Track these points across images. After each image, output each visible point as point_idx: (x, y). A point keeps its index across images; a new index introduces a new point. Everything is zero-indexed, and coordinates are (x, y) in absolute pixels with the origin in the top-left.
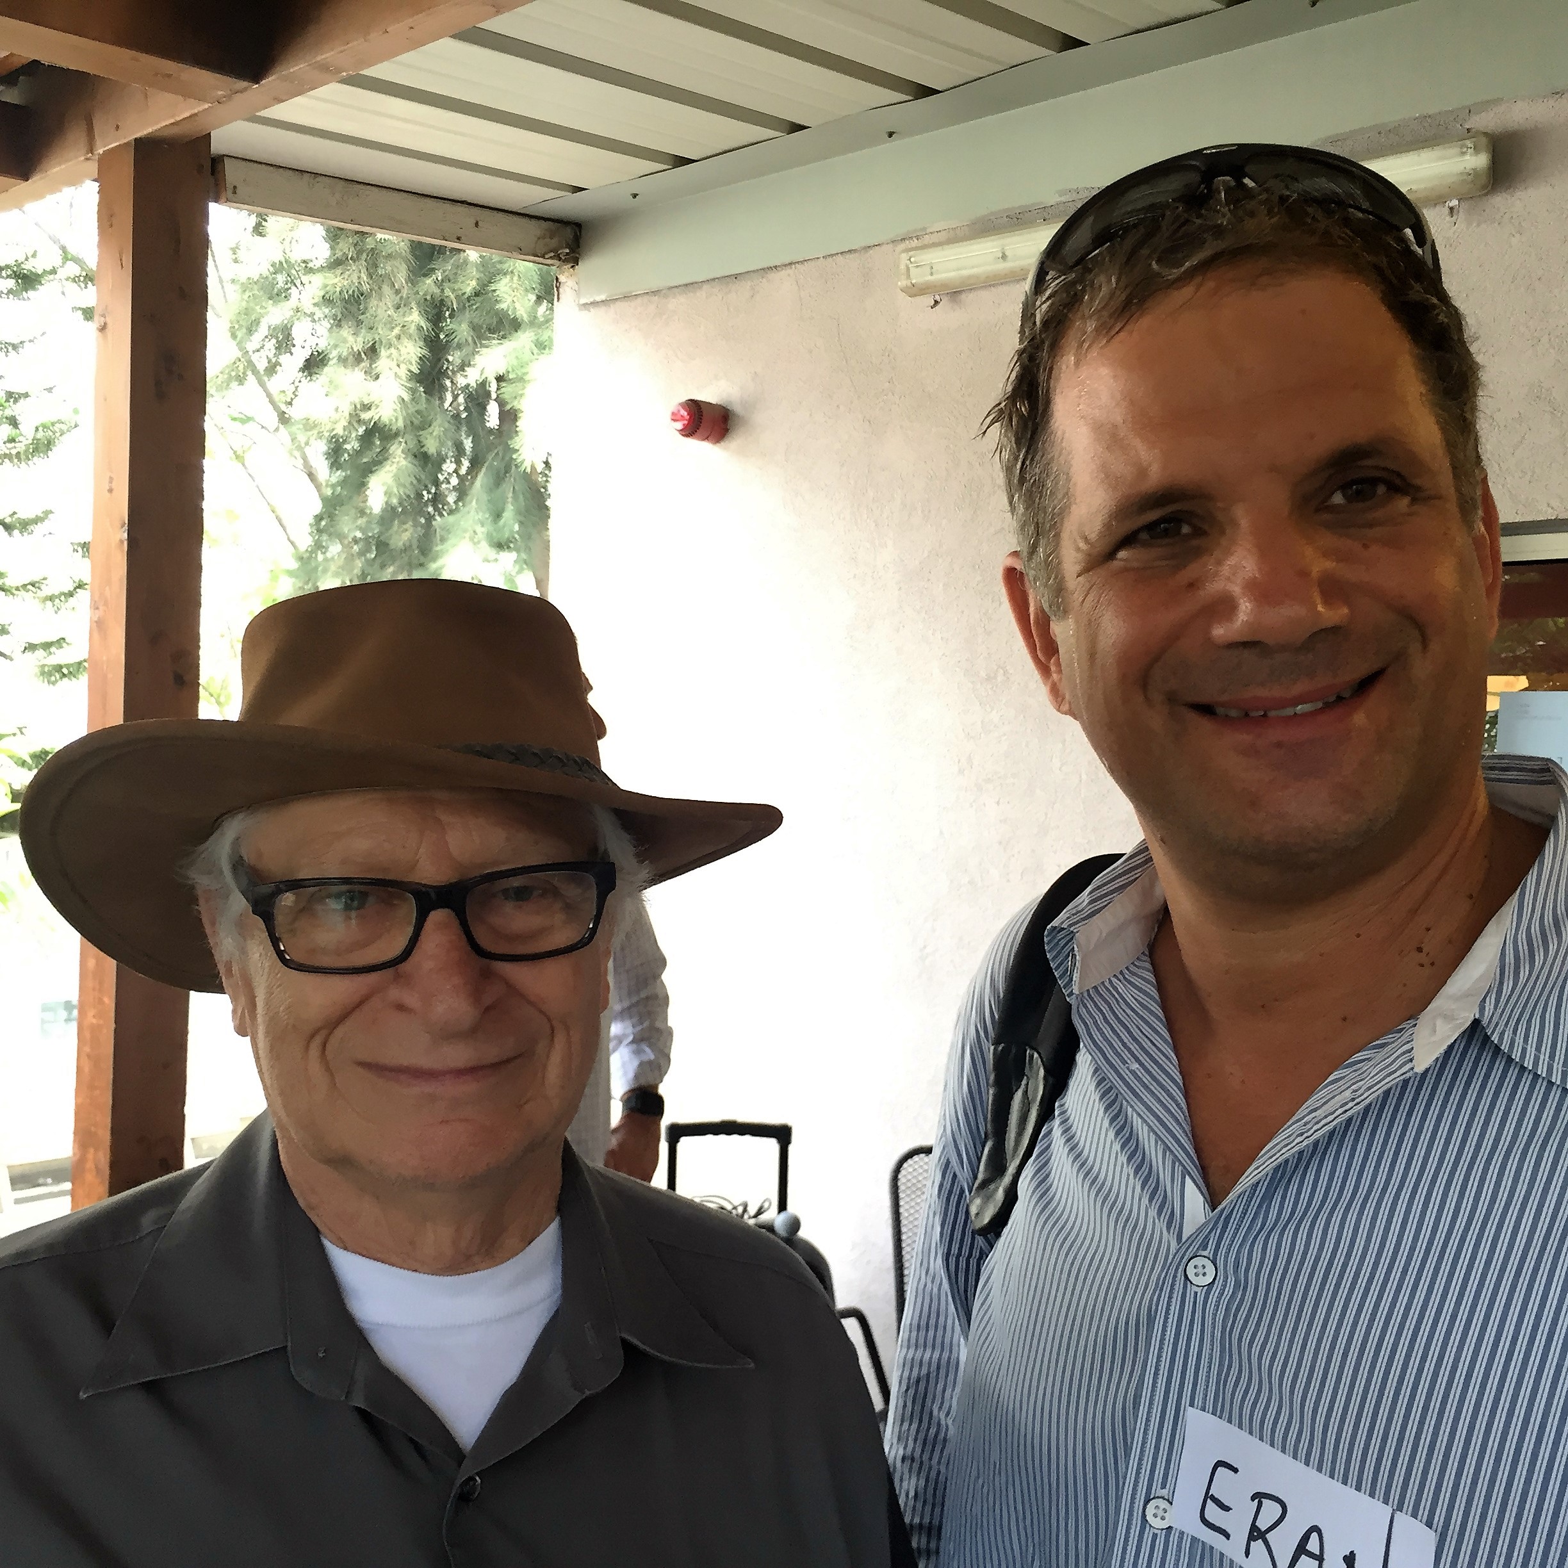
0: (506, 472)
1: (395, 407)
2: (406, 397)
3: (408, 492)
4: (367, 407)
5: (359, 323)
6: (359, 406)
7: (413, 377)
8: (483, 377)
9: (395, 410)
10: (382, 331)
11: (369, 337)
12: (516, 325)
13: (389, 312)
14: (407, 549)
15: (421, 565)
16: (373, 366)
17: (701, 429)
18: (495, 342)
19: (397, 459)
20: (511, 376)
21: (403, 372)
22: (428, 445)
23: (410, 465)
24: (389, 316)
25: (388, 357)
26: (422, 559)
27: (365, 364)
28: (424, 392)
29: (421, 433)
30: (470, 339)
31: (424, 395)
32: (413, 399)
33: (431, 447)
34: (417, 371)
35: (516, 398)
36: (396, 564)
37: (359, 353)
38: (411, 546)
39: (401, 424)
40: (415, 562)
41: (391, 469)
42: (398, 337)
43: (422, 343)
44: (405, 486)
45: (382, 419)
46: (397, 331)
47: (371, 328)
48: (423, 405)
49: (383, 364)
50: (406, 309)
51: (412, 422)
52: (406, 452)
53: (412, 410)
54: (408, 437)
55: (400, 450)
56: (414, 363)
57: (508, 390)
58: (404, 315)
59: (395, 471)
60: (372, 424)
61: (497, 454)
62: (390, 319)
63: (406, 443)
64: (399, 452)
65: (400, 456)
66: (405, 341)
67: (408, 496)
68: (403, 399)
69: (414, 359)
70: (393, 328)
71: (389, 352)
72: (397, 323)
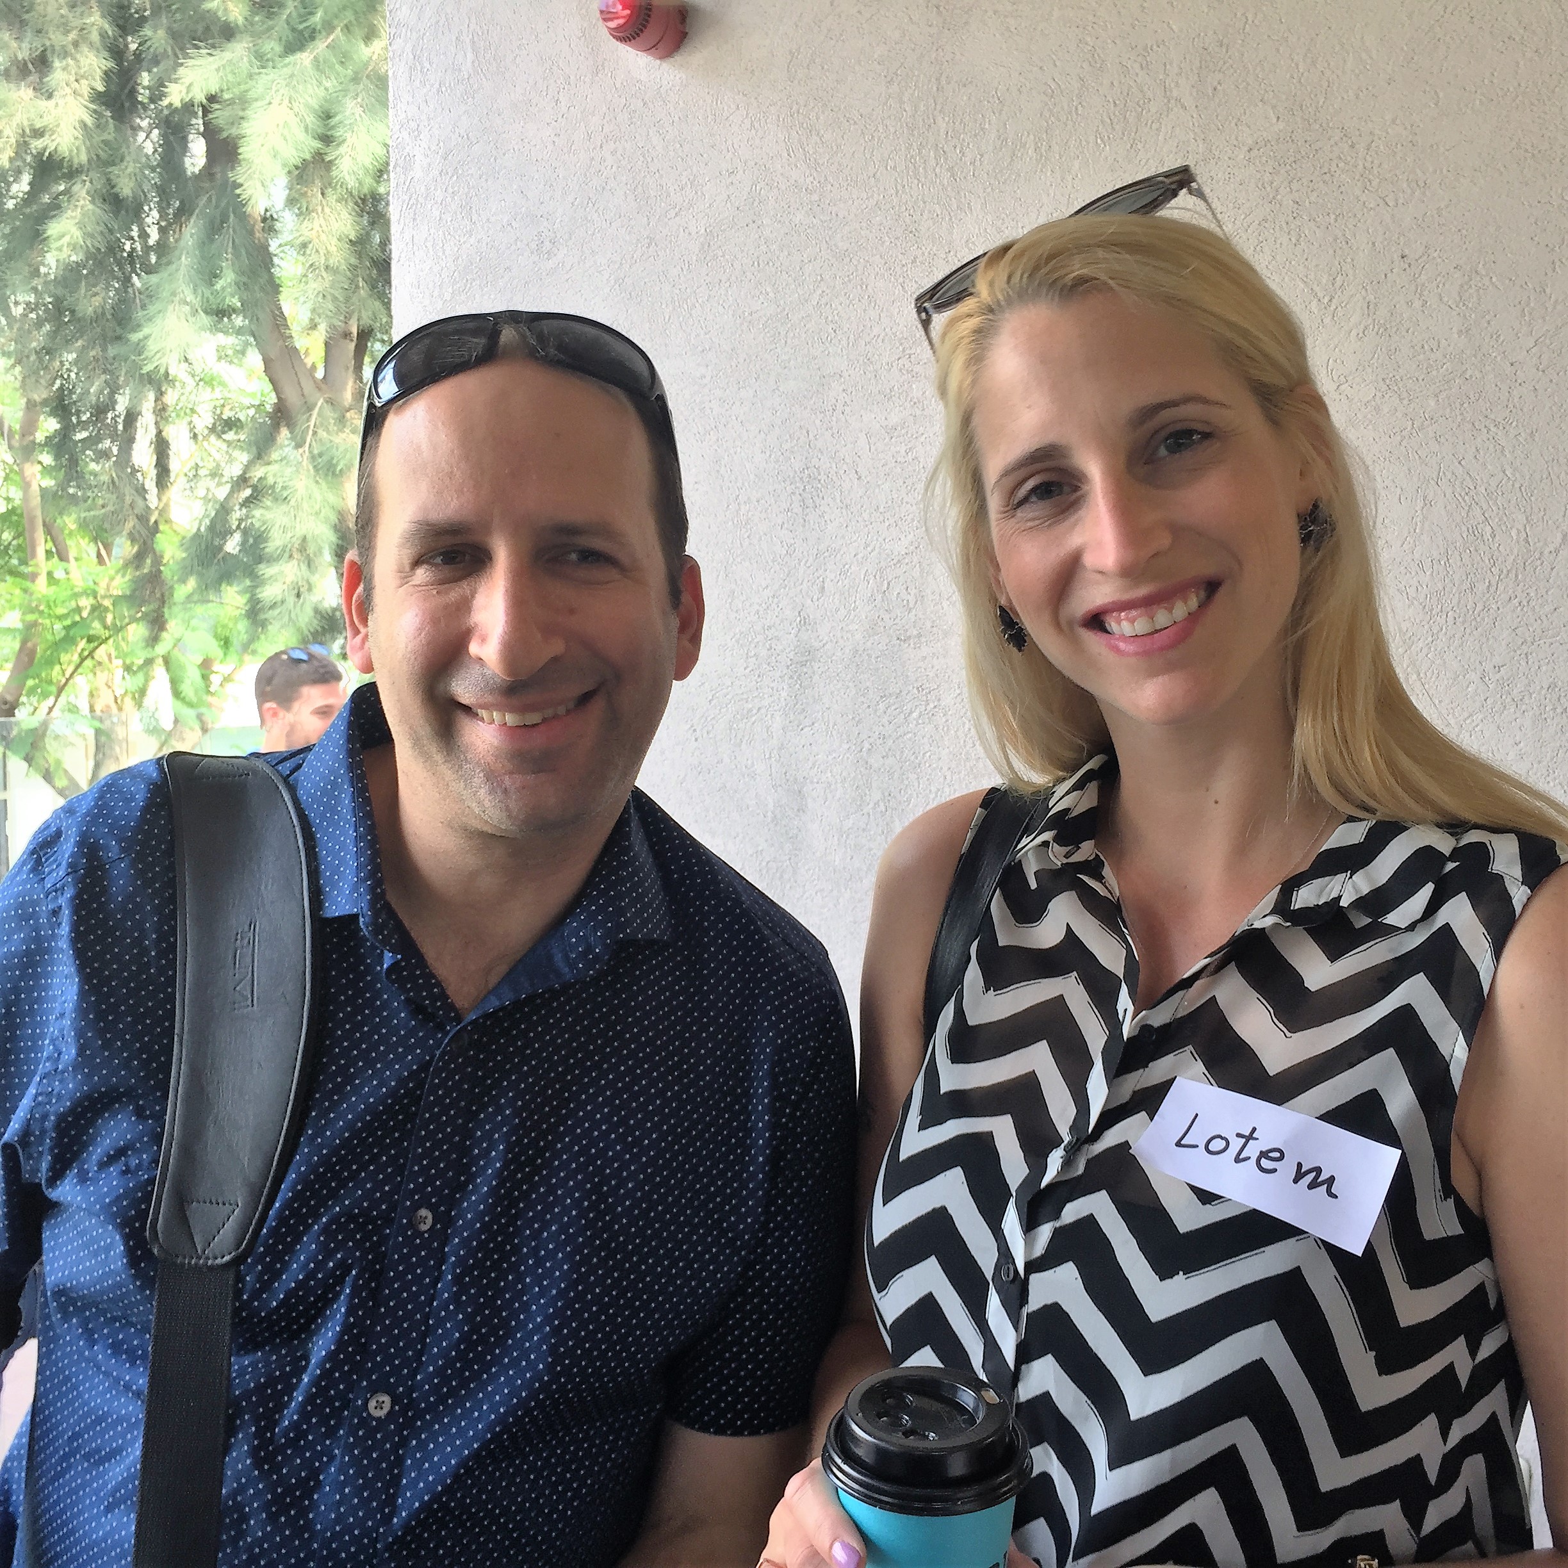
0: (222, 222)
1: (76, 134)
2: (89, 121)
3: (97, 245)
4: (38, 133)
5: (23, 23)
6: (28, 131)
7: (98, 98)
8: (190, 96)
9: (76, 138)
10: (56, 38)
11: (37, 44)
12: (228, 33)
13: (62, 11)
14: (99, 317)
15: (118, 338)
16: (45, 80)
17: (646, 31)
18: (204, 51)
19: (82, 202)
20: (226, 96)
21: (84, 89)
22: (120, 185)
23: (98, 211)
24: (62, 16)
25: (64, 69)
26: (119, 331)
27: (34, 78)
28: (112, 117)
29: (110, 169)
30: (169, 50)
31: (111, 121)
32: (98, 126)
33: (126, 189)
34: (101, 88)
35: (233, 123)
36: (85, 338)
37: (25, 64)
38: (103, 314)
39: (84, 158)
40: (110, 334)
41: (74, 214)
42: (76, 44)
43: (106, 54)
44: (92, 236)
45: (60, 148)
46: (73, 36)
47: (39, 31)
48: (110, 134)
49: (58, 75)
50: (83, 8)
51: (97, 156)
52: (94, 195)
53: (97, 139)
54: (95, 175)
55: (84, 191)
56: (98, 78)
57: (220, 116)
58: (82, 14)
59: (79, 216)
60: (47, 154)
61: (210, 199)
62: (63, 20)
63: (91, 182)
64: (83, 193)
65: (84, 199)
66: (85, 49)
67: (99, 250)
68: (85, 125)
69: (99, 74)
70: (69, 32)
71: (64, 62)
72: (73, 24)
